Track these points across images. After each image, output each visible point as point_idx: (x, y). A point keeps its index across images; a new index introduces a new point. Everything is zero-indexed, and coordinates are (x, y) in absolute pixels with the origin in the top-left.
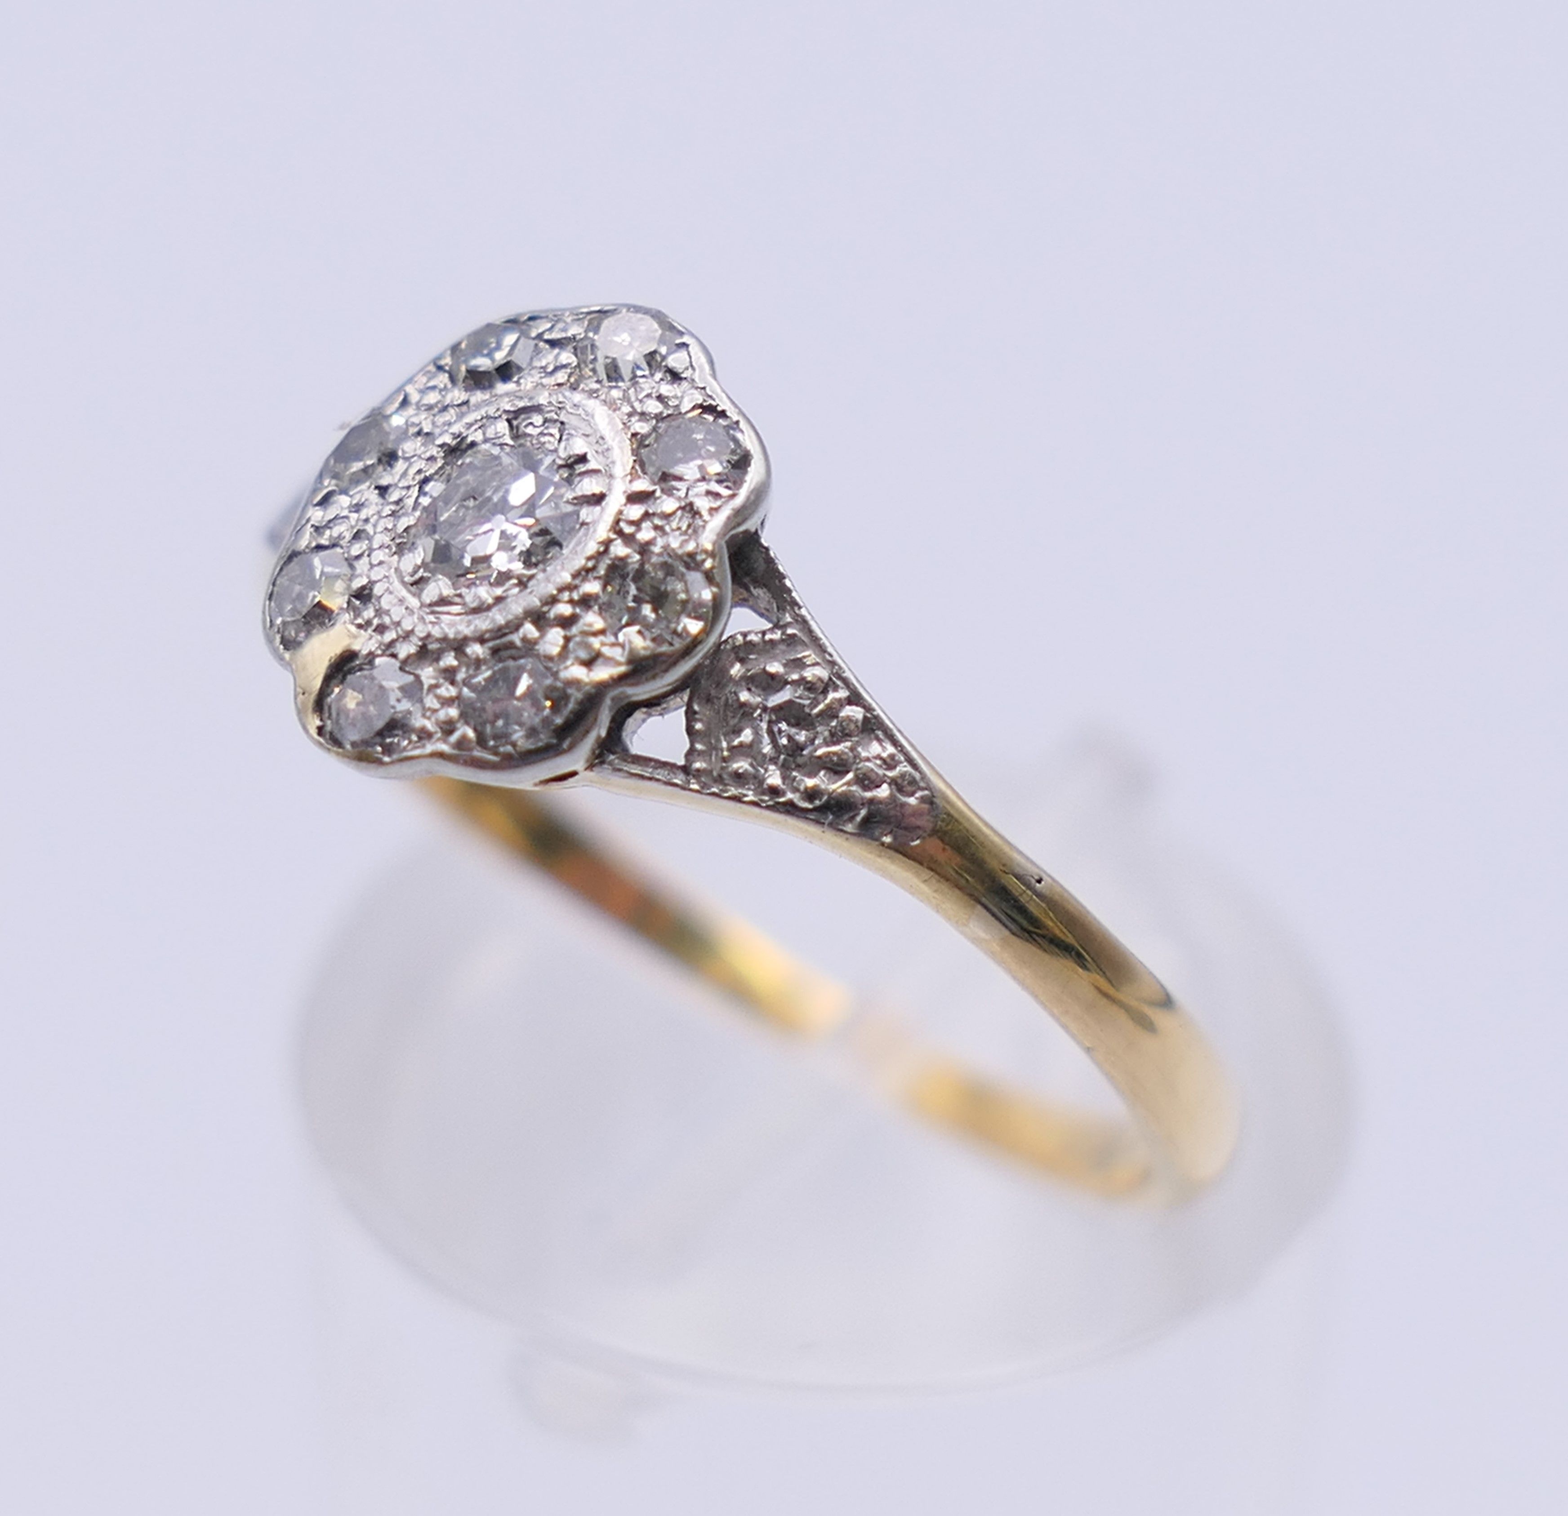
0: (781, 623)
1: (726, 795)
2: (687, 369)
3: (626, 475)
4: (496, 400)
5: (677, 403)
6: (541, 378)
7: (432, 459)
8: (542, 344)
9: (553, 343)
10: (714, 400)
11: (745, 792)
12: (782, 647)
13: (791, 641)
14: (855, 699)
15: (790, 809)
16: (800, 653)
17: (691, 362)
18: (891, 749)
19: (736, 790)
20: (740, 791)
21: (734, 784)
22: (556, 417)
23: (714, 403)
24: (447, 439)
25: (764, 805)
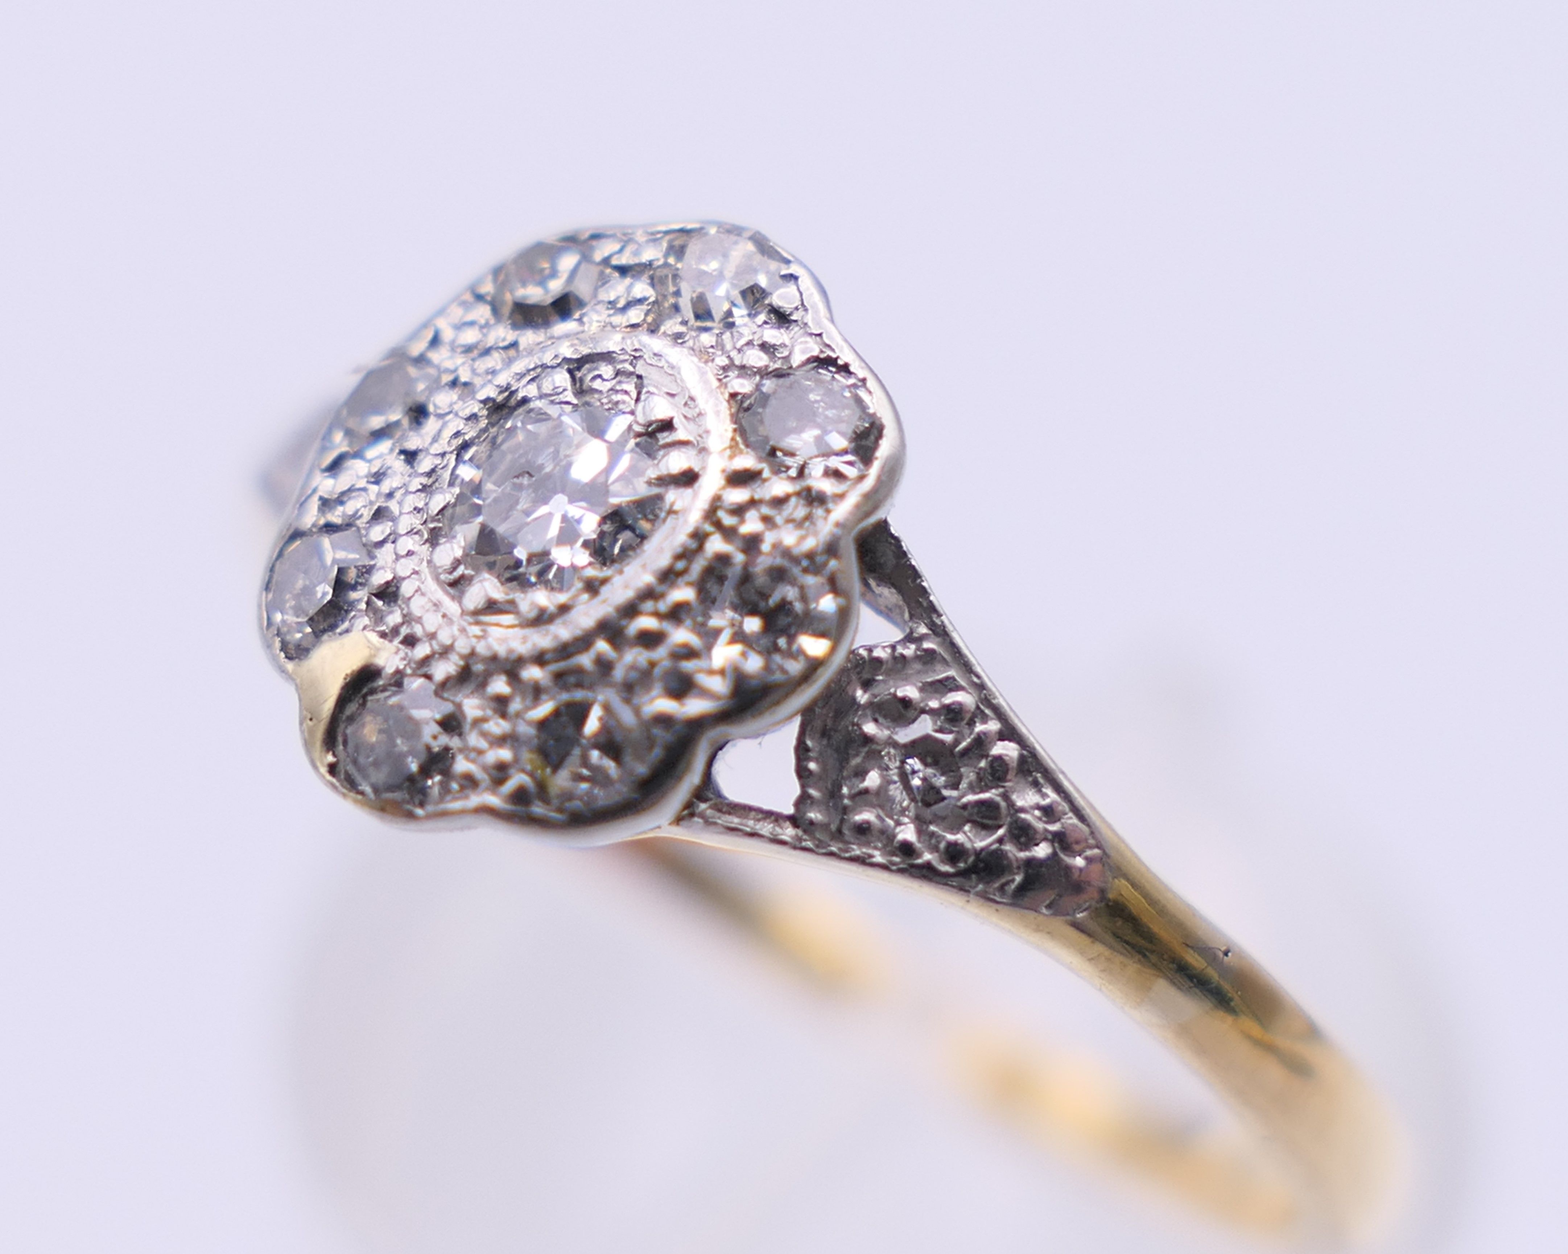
0: (915, 635)
1: (847, 855)
2: (797, 309)
3: (725, 449)
4: (553, 343)
5: (786, 353)
6: (609, 316)
7: (473, 417)
8: (608, 271)
9: (623, 270)
10: (833, 350)
11: (870, 851)
12: (917, 666)
13: (929, 657)
14: (1009, 733)
15: (927, 873)
16: (938, 675)
17: (802, 300)
18: (1052, 796)
19: (860, 849)
20: (864, 850)
21: (857, 841)
22: (631, 369)
23: (834, 356)
24: (490, 392)
25: (894, 868)
